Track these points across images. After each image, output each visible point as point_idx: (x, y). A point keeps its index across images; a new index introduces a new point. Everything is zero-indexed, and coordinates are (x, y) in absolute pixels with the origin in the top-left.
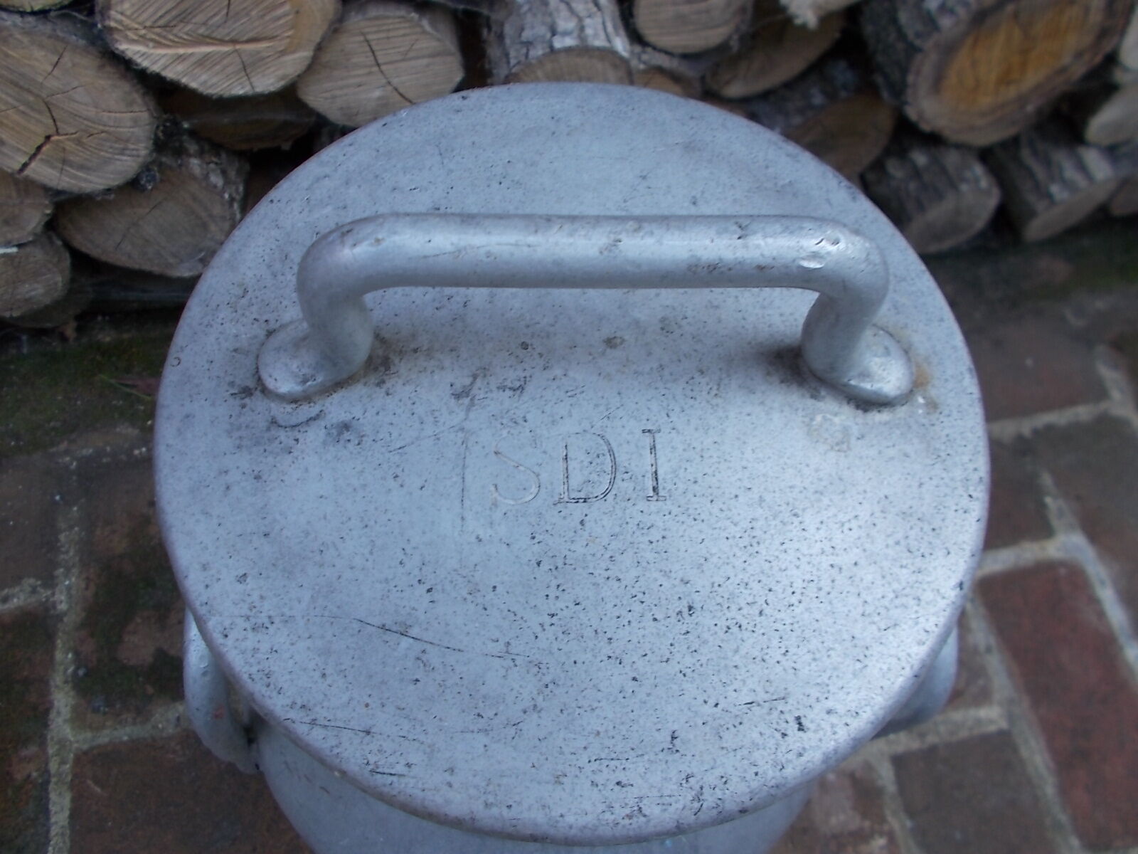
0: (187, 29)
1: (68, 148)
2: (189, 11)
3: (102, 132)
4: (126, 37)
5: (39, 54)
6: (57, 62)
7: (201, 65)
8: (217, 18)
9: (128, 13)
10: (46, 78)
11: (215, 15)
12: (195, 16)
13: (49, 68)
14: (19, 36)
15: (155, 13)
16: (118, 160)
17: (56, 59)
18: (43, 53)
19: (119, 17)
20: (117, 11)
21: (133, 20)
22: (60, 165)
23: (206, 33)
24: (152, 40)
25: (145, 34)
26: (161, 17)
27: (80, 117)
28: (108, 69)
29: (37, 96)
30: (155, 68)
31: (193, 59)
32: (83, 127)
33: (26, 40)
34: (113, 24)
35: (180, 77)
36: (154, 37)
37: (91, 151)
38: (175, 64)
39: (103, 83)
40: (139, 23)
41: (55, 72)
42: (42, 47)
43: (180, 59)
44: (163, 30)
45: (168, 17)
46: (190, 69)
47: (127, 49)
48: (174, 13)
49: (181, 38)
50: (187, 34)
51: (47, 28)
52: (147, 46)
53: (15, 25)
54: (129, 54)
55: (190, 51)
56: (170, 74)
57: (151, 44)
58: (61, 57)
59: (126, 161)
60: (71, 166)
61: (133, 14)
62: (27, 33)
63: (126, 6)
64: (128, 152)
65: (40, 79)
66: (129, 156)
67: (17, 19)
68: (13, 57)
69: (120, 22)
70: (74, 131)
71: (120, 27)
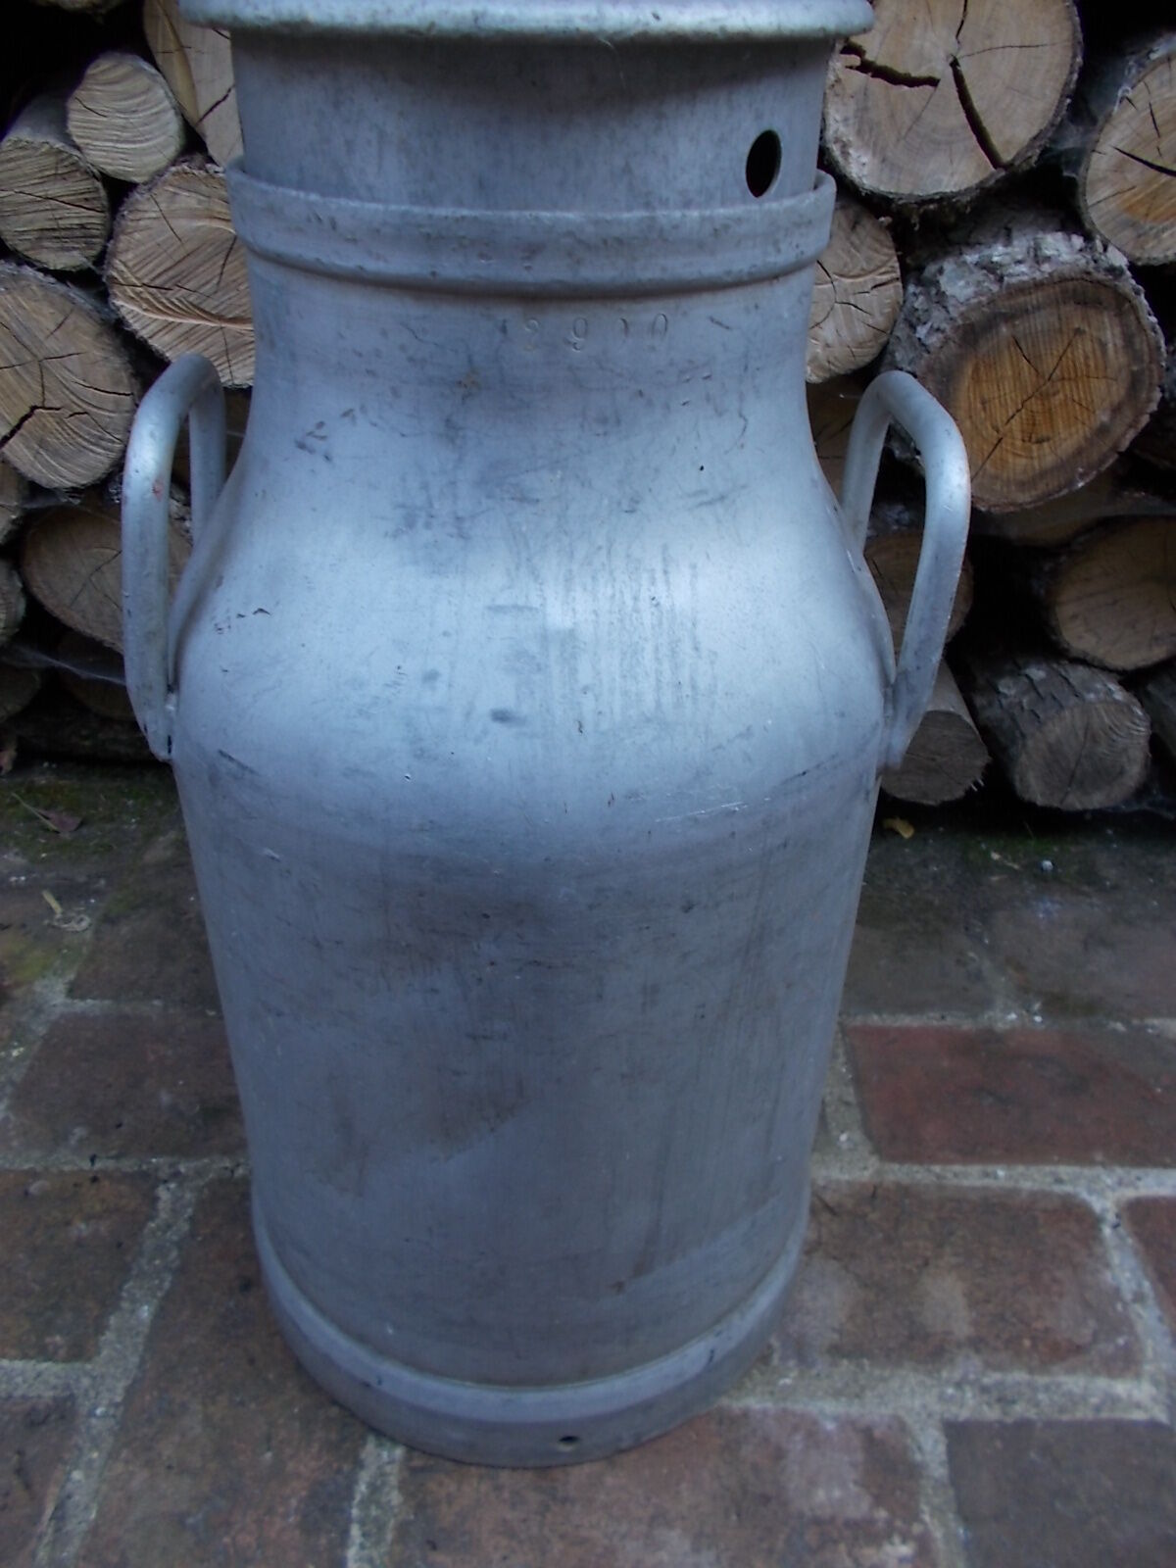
0: (178, 295)
1: (49, 425)
2: (184, 274)
3: (86, 413)
4: (124, 293)
5: (47, 310)
6: (63, 323)
7: (187, 339)
8: (208, 287)
9: (130, 264)
10: (48, 337)
11: (207, 283)
12: (189, 281)
13: (53, 327)
14: (34, 288)
15: (154, 270)
16: (92, 451)
17: (61, 319)
18: (52, 311)
19: (122, 268)
20: (120, 261)
21: (132, 273)
22: (36, 447)
23: (195, 303)
24: (147, 301)
25: (141, 292)
26: (159, 275)
27: (68, 389)
28: (106, 339)
29: (35, 356)
30: (144, 333)
31: (180, 330)
32: (68, 402)
33: (40, 293)
34: (115, 274)
35: (164, 350)
36: (149, 297)
37: (69, 434)
38: (164, 332)
39: (98, 354)
40: (137, 278)
41: (57, 333)
42: (52, 304)
43: (170, 328)
44: (157, 292)
45: (164, 277)
46: (175, 343)
47: (122, 306)
48: (171, 273)
49: (172, 303)
50: (180, 301)
51: (61, 288)
52: (140, 307)
53: (35, 277)
54: (123, 311)
55: (178, 321)
56: (156, 343)
57: (145, 306)
58: (66, 319)
59: (99, 454)
60: (47, 450)
61: (135, 265)
62: (42, 286)
63: (130, 256)
64: (103, 443)
65: (41, 337)
66: (104, 449)
67: (40, 275)
68: (24, 308)
69: (121, 272)
70: (58, 406)
71: (121, 280)
